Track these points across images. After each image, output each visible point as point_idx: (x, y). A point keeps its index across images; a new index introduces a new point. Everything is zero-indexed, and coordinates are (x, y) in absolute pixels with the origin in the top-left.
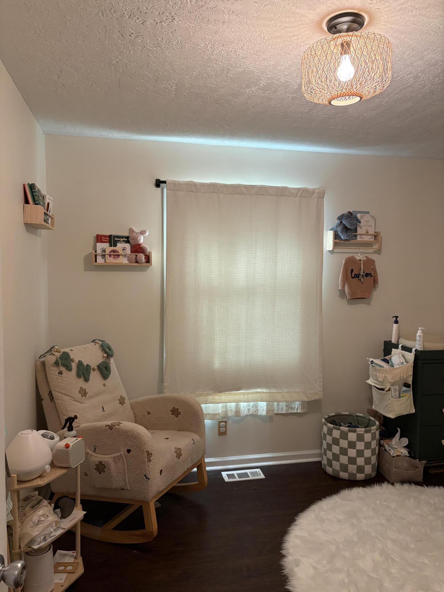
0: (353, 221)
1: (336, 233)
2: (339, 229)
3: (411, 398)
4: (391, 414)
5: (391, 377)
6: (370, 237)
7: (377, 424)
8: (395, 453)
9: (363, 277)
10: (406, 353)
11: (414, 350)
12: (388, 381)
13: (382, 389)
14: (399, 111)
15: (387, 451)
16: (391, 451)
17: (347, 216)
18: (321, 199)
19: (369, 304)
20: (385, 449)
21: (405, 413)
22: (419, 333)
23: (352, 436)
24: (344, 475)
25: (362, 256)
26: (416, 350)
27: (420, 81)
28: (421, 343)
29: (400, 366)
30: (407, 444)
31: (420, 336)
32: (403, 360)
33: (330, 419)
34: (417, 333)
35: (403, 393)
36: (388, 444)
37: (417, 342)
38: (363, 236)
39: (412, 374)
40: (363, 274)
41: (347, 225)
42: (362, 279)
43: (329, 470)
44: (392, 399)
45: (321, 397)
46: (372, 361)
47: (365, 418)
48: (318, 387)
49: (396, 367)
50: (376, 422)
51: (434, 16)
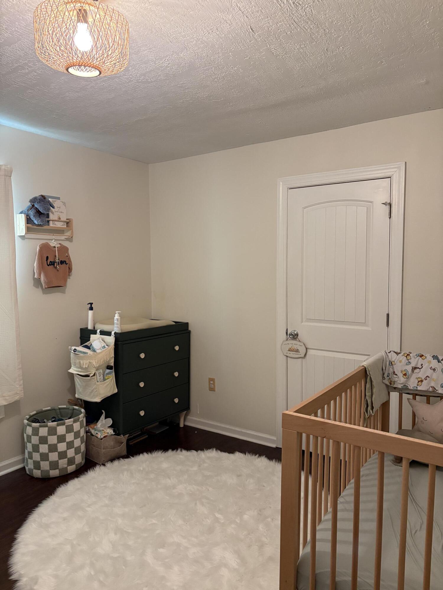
0: (47, 206)
1: (28, 217)
2: (32, 213)
3: (114, 380)
4: (97, 398)
5: (96, 362)
6: (62, 223)
7: (83, 412)
8: (102, 435)
9: (58, 264)
10: (106, 338)
11: (113, 333)
12: (94, 366)
13: (87, 376)
14: (100, 100)
15: (93, 435)
16: (98, 434)
17: (40, 199)
18: (9, 177)
19: (64, 292)
20: (91, 435)
21: (109, 394)
22: (117, 316)
23: (61, 430)
24: (54, 473)
25: (56, 243)
26: (115, 333)
27: (129, 75)
28: (119, 326)
29: (102, 351)
30: (111, 424)
31: (117, 319)
32: (103, 344)
33: (33, 418)
34: (115, 316)
35: (106, 376)
36: (93, 429)
37: (116, 325)
38: (56, 223)
39: (113, 355)
40: (58, 262)
41: (41, 210)
42: (58, 266)
43: (37, 473)
44: (98, 383)
45: (22, 397)
46: (75, 349)
47: (69, 409)
48: (18, 386)
49: (98, 351)
50: (81, 410)
51: (161, 15)
